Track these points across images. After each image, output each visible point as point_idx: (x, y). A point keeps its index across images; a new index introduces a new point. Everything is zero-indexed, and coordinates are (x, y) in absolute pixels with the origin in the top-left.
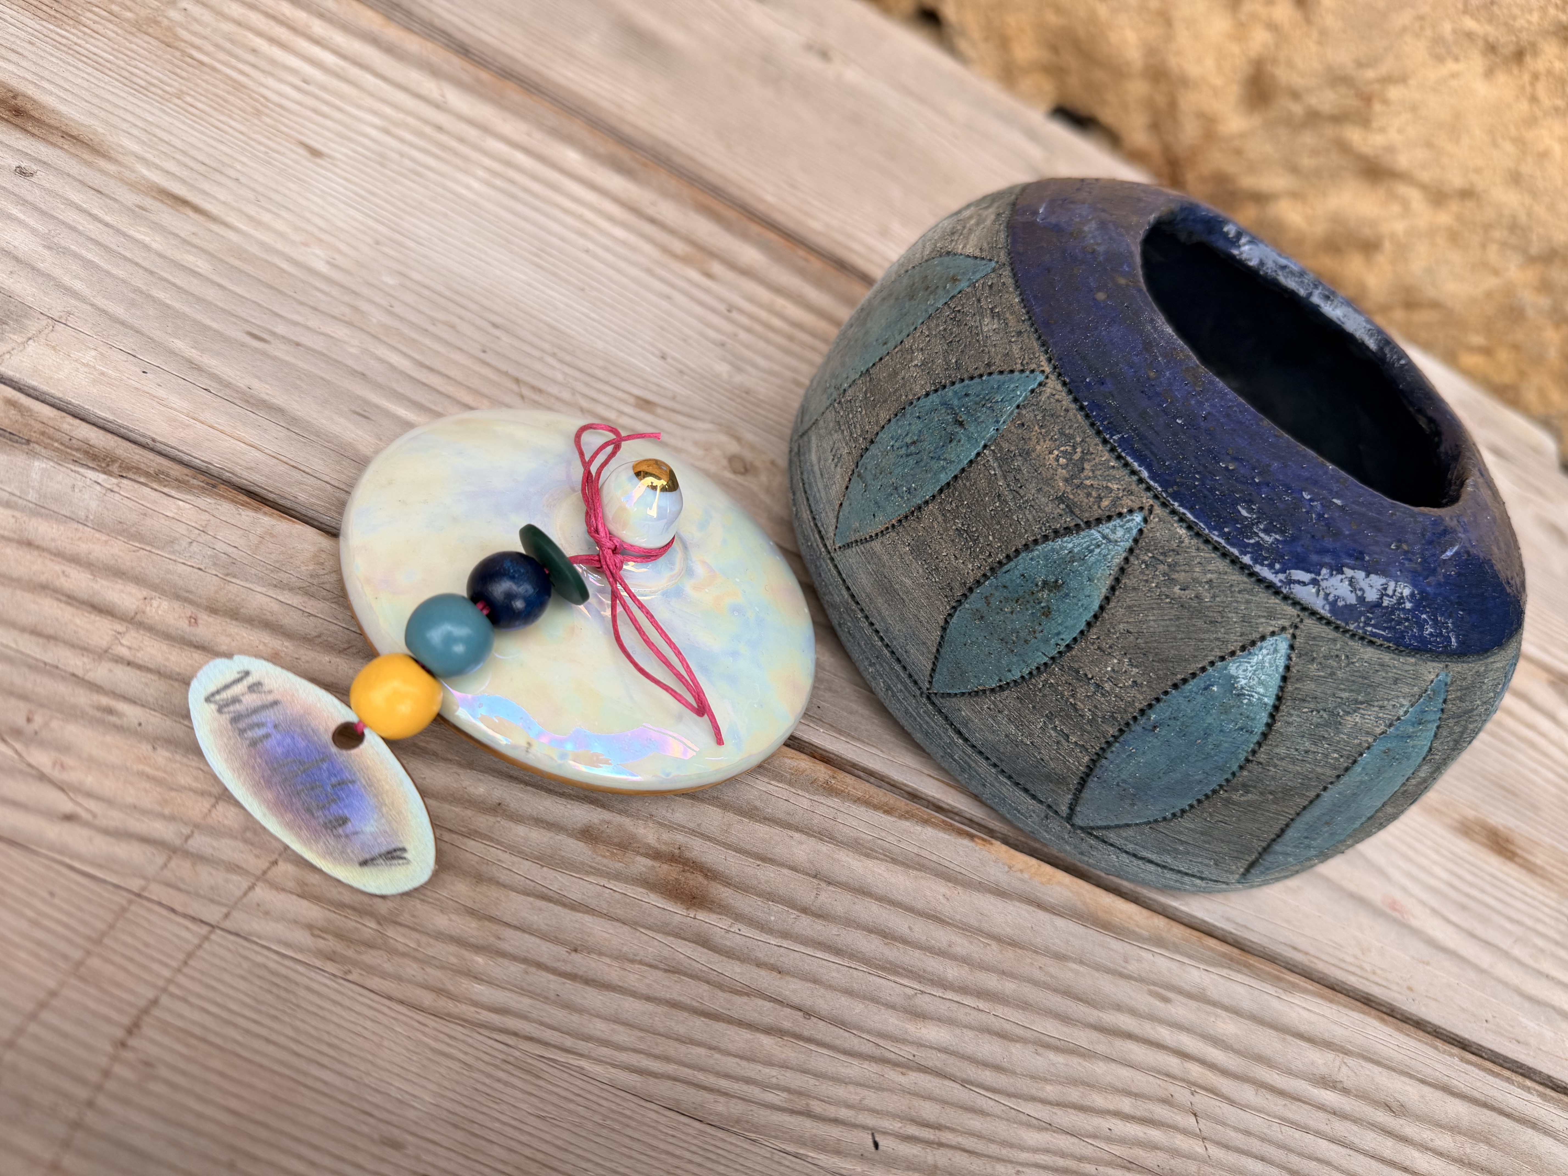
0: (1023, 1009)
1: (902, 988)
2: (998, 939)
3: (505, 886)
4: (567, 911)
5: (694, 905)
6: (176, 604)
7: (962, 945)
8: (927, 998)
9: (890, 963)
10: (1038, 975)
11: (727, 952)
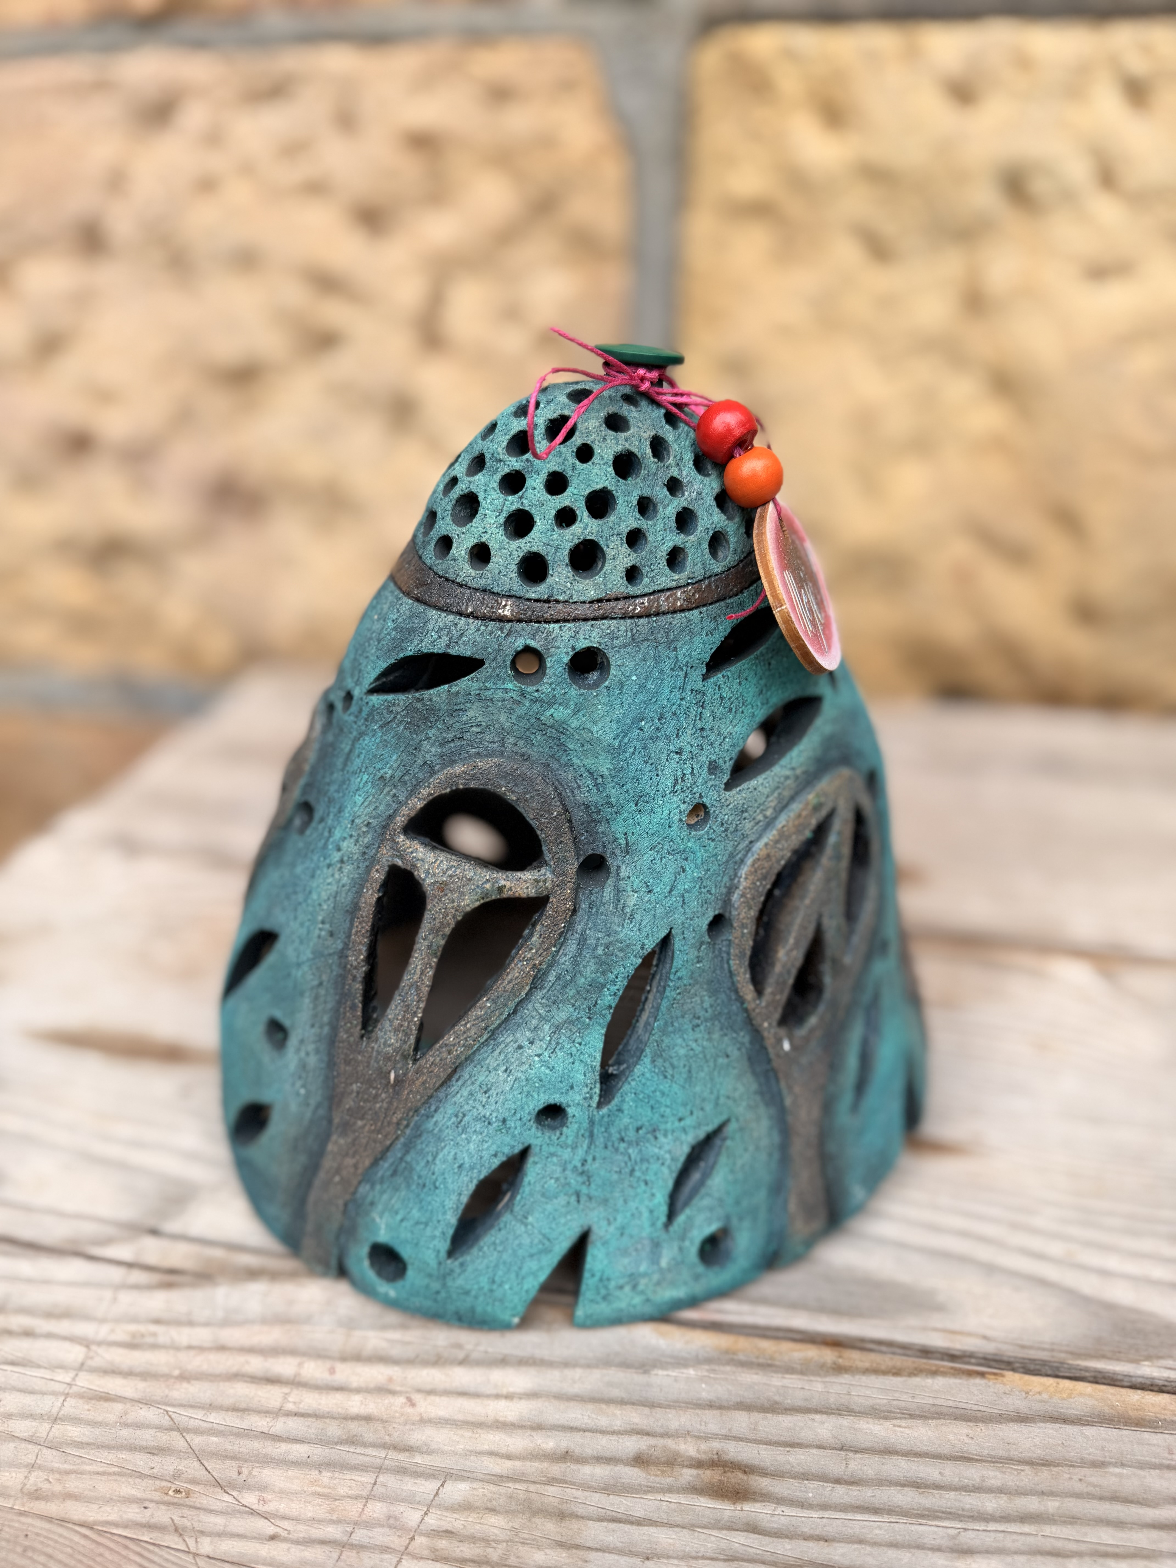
0: (1071, 1523)
1: (945, 1530)
2: (1030, 1463)
3: (582, 1518)
4: (635, 1527)
5: (739, 1499)
6: (320, 1363)
7: (994, 1476)
8: (971, 1534)
9: (928, 1510)
10: (1079, 1487)
11: (776, 1533)
